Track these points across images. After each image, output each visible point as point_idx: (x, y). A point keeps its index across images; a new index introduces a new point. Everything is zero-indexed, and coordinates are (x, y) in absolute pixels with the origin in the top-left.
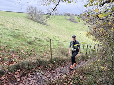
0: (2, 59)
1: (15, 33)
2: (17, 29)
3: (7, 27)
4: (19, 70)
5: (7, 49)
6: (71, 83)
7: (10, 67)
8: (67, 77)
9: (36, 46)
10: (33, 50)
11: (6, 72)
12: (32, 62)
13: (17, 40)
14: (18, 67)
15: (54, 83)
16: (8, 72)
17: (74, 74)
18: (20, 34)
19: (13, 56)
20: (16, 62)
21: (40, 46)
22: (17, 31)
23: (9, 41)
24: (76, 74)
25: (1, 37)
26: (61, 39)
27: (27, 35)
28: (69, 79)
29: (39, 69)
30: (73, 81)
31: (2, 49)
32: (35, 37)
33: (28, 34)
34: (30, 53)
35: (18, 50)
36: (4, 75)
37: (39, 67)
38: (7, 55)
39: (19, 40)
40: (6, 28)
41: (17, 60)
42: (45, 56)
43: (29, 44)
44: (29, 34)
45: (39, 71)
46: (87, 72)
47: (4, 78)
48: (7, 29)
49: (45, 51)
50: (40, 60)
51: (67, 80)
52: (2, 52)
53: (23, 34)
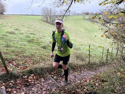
0: (17, 64)
1: (30, 38)
2: (31, 34)
3: (23, 31)
4: (33, 75)
5: (22, 55)
6: (85, 90)
7: (25, 72)
8: (81, 84)
10: (46, 55)
11: (21, 76)
12: (46, 67)
13: (31, 45)
14: (31, 72)
15: (66, 88)
16: (22, 76)
17: (90, 81)
18: (35, 39)
19: (27, 61)
20: (30, 67)
23: (24, 46)
24: (91, 81)
25: (17, 43)
26: (78, 42)
27: (42, 40)
28: (83, 86)
29: (53, 74)
30: (86, 88)
31: (17, 54)
32: (50, 41)
34: (44, 58)
35: (32, 55)
36: (19, 79)
37: (53, 72)
38: (22, 60)
39: (33, 45)
40: (21, 32)
41: (31, 65)
43: (44, 48)
44: (43, 38)
45: (52, 76)
47: (19, 82)
48: (22, 34)
51: (80, 87)
52: (18, 57)
53: (37, 38)
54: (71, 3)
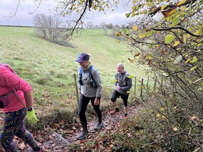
1: (14, 66)
2: (17, 59)
6: (112, 146)
9: (52, 86)
10: (45, 95)
18: (23, 68)
21: (59, 86)
22: (17, 61)
27: (36, 69)
29: (58, 127)
30: (114, 143)
32: (51, 70)
33: (37, 66)
34: (42, 101)
37: (58, 123)
42: (69, 103)
43: (40, 84)
44: (39, 65)
46: (140, 126)
49: (68, 95)
50: (58, 111)
53: (27, 67)
54: (84, 11)
